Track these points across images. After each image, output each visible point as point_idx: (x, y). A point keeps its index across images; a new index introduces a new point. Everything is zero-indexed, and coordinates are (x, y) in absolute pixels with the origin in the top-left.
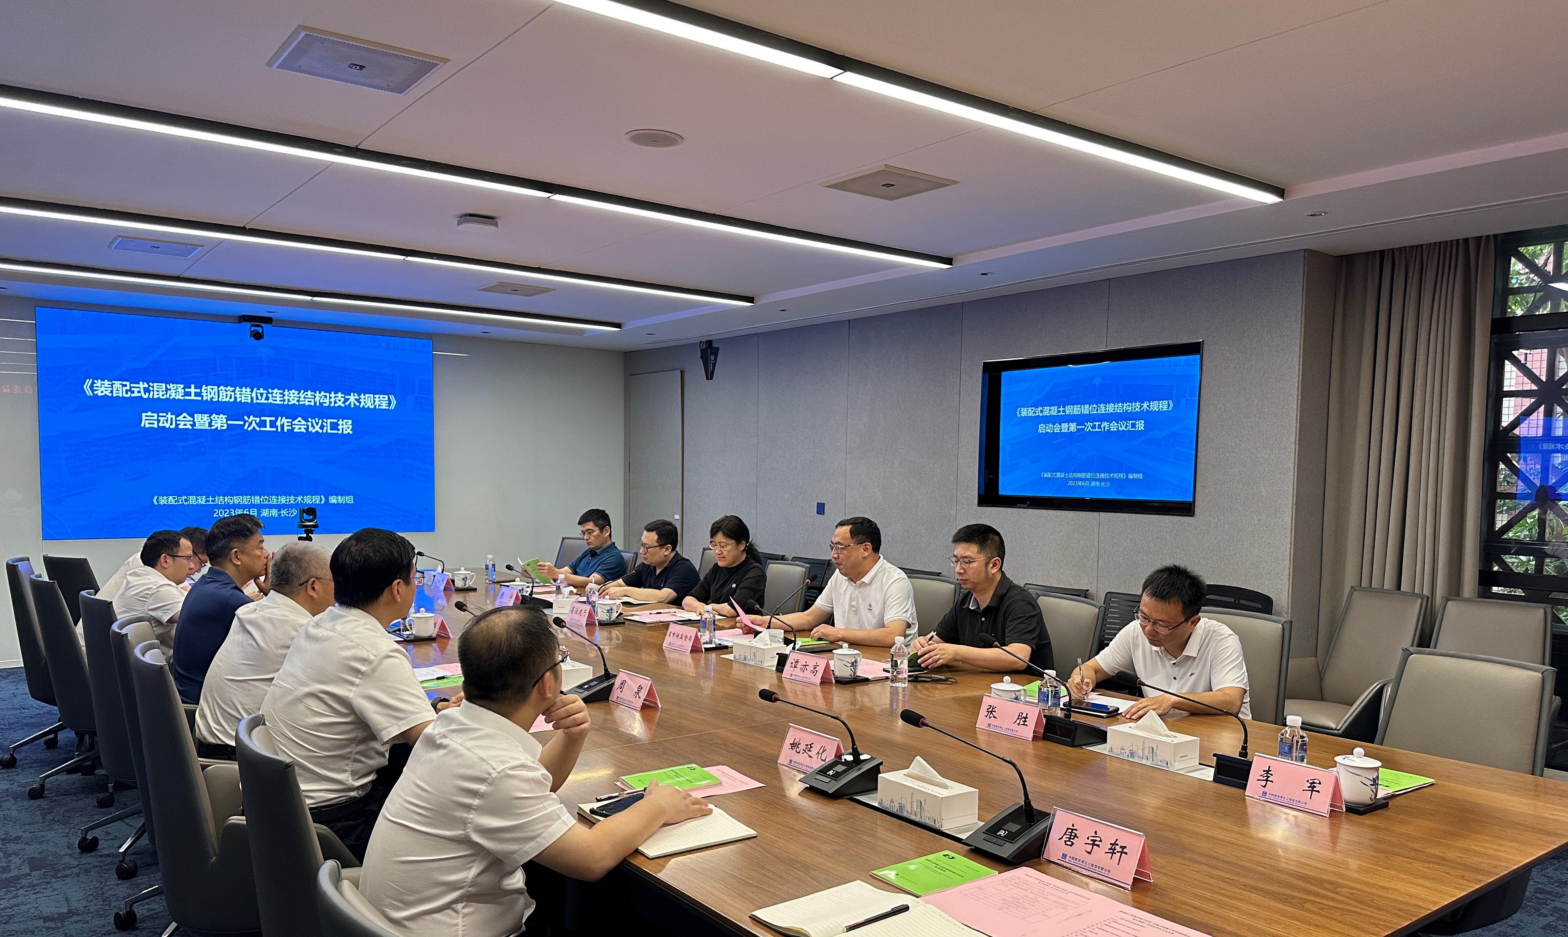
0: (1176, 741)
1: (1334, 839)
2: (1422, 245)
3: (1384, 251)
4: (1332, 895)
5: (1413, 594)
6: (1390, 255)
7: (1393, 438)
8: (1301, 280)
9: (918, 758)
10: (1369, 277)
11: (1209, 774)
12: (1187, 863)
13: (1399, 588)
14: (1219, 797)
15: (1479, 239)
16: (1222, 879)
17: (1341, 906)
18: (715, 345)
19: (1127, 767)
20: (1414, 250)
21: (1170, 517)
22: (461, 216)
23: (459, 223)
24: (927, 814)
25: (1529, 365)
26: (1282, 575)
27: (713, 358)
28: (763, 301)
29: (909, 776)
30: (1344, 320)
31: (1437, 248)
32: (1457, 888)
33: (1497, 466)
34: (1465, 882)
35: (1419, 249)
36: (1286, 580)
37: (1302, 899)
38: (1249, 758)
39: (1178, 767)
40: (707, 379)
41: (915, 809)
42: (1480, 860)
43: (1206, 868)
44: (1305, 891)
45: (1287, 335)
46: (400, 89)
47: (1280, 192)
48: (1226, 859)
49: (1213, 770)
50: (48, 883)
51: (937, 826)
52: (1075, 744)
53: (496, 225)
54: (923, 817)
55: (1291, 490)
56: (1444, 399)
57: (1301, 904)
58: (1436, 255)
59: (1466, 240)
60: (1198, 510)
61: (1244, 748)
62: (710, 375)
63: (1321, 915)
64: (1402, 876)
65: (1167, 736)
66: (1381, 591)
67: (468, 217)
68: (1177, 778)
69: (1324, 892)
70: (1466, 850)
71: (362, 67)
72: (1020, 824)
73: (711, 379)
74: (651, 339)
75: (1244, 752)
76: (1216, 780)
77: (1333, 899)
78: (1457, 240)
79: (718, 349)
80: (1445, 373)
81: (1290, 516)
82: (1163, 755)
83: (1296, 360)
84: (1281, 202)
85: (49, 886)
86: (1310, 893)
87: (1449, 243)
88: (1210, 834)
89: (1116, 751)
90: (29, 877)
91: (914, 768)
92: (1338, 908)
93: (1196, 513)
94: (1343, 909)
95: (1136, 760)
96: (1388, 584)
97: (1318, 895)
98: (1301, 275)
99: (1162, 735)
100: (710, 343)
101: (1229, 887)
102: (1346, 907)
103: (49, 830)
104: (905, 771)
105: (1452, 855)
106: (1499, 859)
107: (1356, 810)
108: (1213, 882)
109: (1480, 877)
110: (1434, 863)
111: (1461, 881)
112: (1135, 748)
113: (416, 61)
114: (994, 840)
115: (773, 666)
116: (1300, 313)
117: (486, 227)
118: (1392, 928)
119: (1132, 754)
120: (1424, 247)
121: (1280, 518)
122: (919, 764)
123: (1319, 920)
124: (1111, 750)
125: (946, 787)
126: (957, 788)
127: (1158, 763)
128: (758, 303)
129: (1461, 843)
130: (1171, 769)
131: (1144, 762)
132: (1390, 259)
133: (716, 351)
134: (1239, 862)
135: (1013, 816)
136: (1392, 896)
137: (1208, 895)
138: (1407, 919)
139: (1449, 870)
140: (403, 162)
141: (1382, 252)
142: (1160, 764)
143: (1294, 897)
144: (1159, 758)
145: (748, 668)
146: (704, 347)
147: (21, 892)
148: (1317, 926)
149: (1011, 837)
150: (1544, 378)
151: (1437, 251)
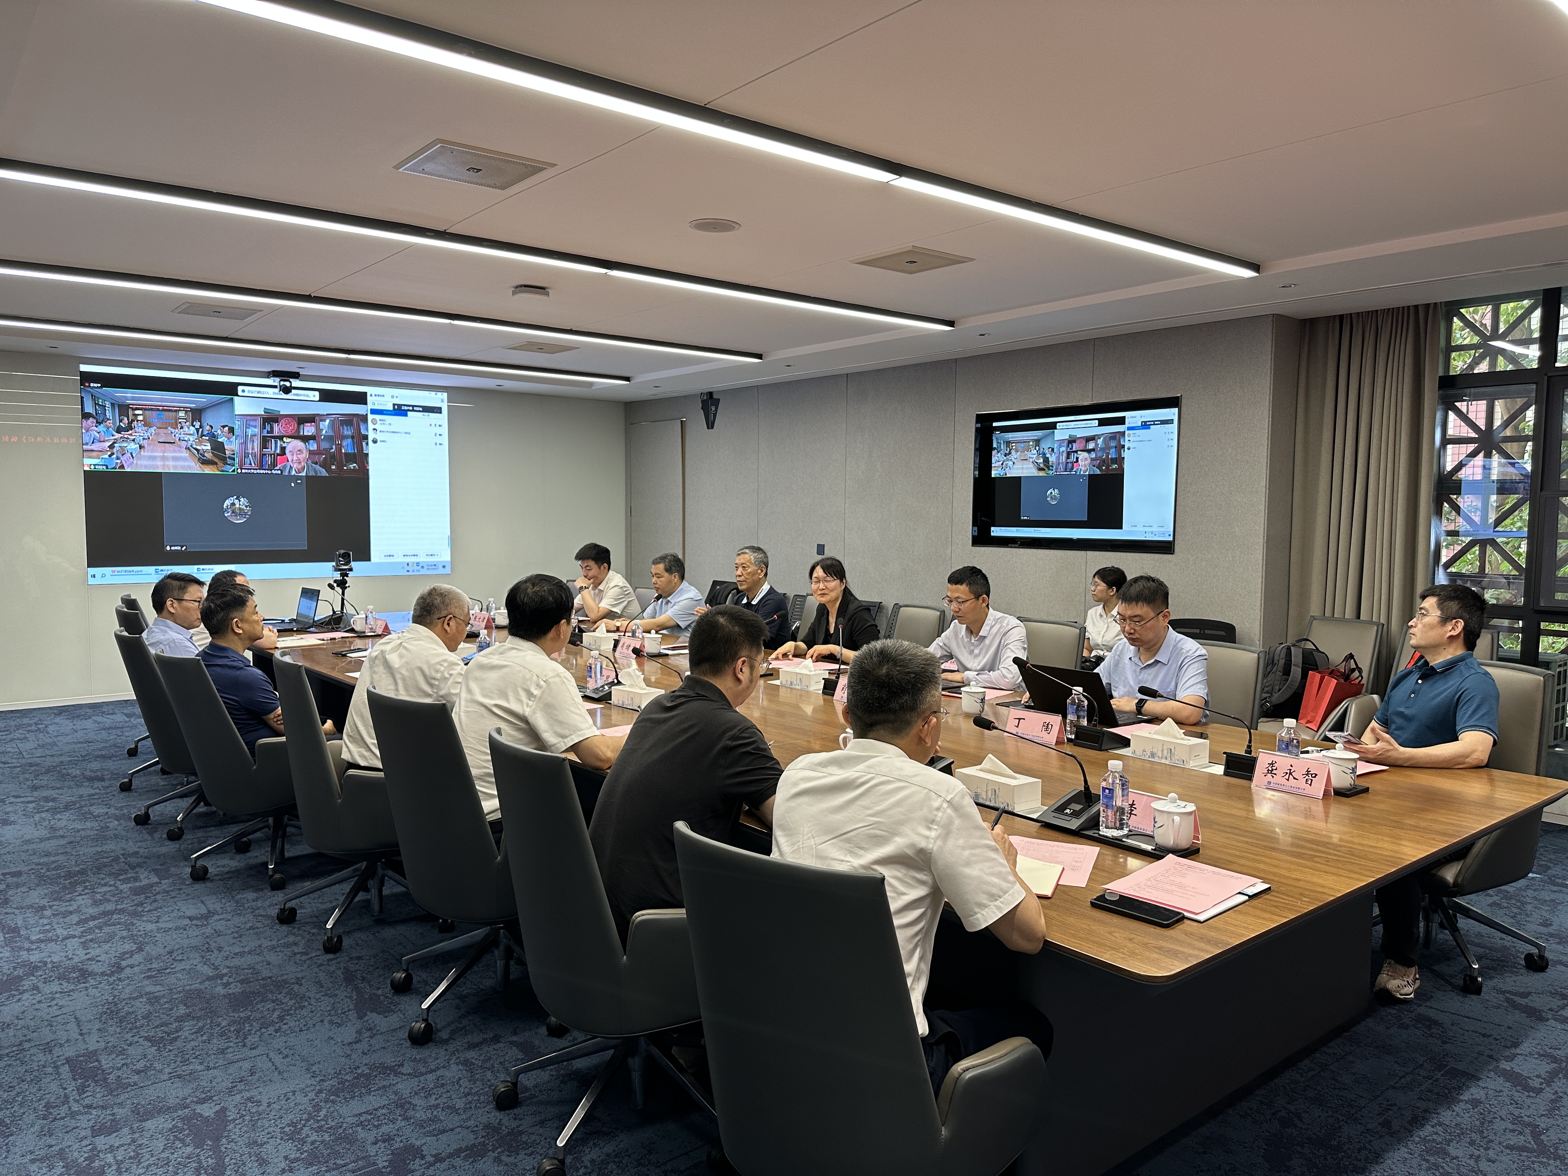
0: (1190, 743)
1: (1327, 814)
2: (1377, 311)
3: (1342, 315)
4: (1334, 852)
5: (1370, 622)
6: (1349, 318)
7: (1352, 483)
8: (1270, 342)
9: (990, 755)
10: (1330, 338)
11: (1219, 770)
12: (1217, 832)
13: (1358, 617)
14: (1229, 786)
15: (1428, 305)
16: (1247, 843)
17: (1342, 859)
18: (715, 396)
19: (1149, 765)
20: (1370, 315)
21: (1152, 555)
22: (517, 287)
23: (514, 293)
24: (1001, 800)
25: (1469, 416)
26: (1255, 606)
27: (713, 409)
28: (771, 358)
29: (981, 770)
30: (1307, 377)
31: (1391, 313)
32: (1431, 847)
33: (1442, 504)
34: (1436, 842)
35: (1374, 315)
36: (1258, 611)
37: (1312, 855)
38: (1253, 754)
39: (1192, 764)
40: (708, 428)
41: (990, 796)
42: (1446, 827)
43: (1232, 836)
44: (1312, 849)
45: (1258, 391)
46: (503, 188)
47: (1256, 267)
48: (1246, 829)
49: (1223, 767)
50: (180, 889)
51: (1010, 809)
52: (1103, 748)
53: (547, 294)
54: (997, 802)
55: (1262, 529)
56: (1397, 448)
57: (1311, 858)
58: (1390, 321)
59: (1416, 307)
60: (1177, 548)
61: (1249, 747)
62: (710, 425)
63: (1327, 865)
64: (1385, 839)
65: (1183, 739)
66: (1343, 620)
67: (523, 288)
68: (1193, 773)
69: (1328, 850)
70: (1436, 821)
71: (479, 170)
72: (1081, 804)
73: (712, 428)
74: (657, 390)
75: (1249, 750)
76: (1226, 773)
77: (1335, 855)
78: (1409, 307)
79: (719, 400)
80: (1398, 425)
81: (1261, 553)
82: (1179, 754)
83: (1266, 413)
84: (1257, 277)
85: (182, 891)
86: (1317, 851)
87: (1401, 309)
88: (1229, 812)
89: (1139, 753)
90: (160, 885)
91: (986, 764)
92: (1340, 860)
93: (1176, 551)
94: (1344, 861)
95: (1156, 760)
96: (1349, 613)
97: (1323, 852)
98: (1270, 337)
99: (1178, 739)
100: (711, 394)
101: (1254, 848)
102: (1346, 860)
103: (161, 846)
104: (978, 767)
105: (1423, 824)
106: (1460, 826)
107: (1341, 793)
108: (1240, 844)
109: (1447, 839)
110: (1410, 830)
111: (1433, 842)
112: (1155, 750)
113: (526, 166)
114: (1063, 817)
115: (819, 690)
116: (1269, 371)
117: (538, 296)
118: (1383, 873)
119: (1153, 755)
120: (1379, 313)
121: (1252, 554)
122: (991, 761)
123: (1327, 868)
124: (1134, 752)
125: (1015, 778)
126: (1024, 779)
127: (1175, 761)
128: (767, 359)
129: (1430, 816)
130: (1187, 767)
131: (1163, 761)
132: (1349, 324)
133: (716, 403)
134: (1257, 831)
135: (1074, 799)
136: (1380, 852)
137: (1238, 853)
138: (1394, 867)
139: (1422, 834)
140: (484, 243)
141: (1341, 317)
142: (1177, 762)
143: (1304, 854)
144: (1176, 757)
145: (795, 692)
146: (705, 398)
147: (158, 897)
148: (1326, 872)
149: (1076, 814)
150: (1483, 428)
151: (1390, 316)
